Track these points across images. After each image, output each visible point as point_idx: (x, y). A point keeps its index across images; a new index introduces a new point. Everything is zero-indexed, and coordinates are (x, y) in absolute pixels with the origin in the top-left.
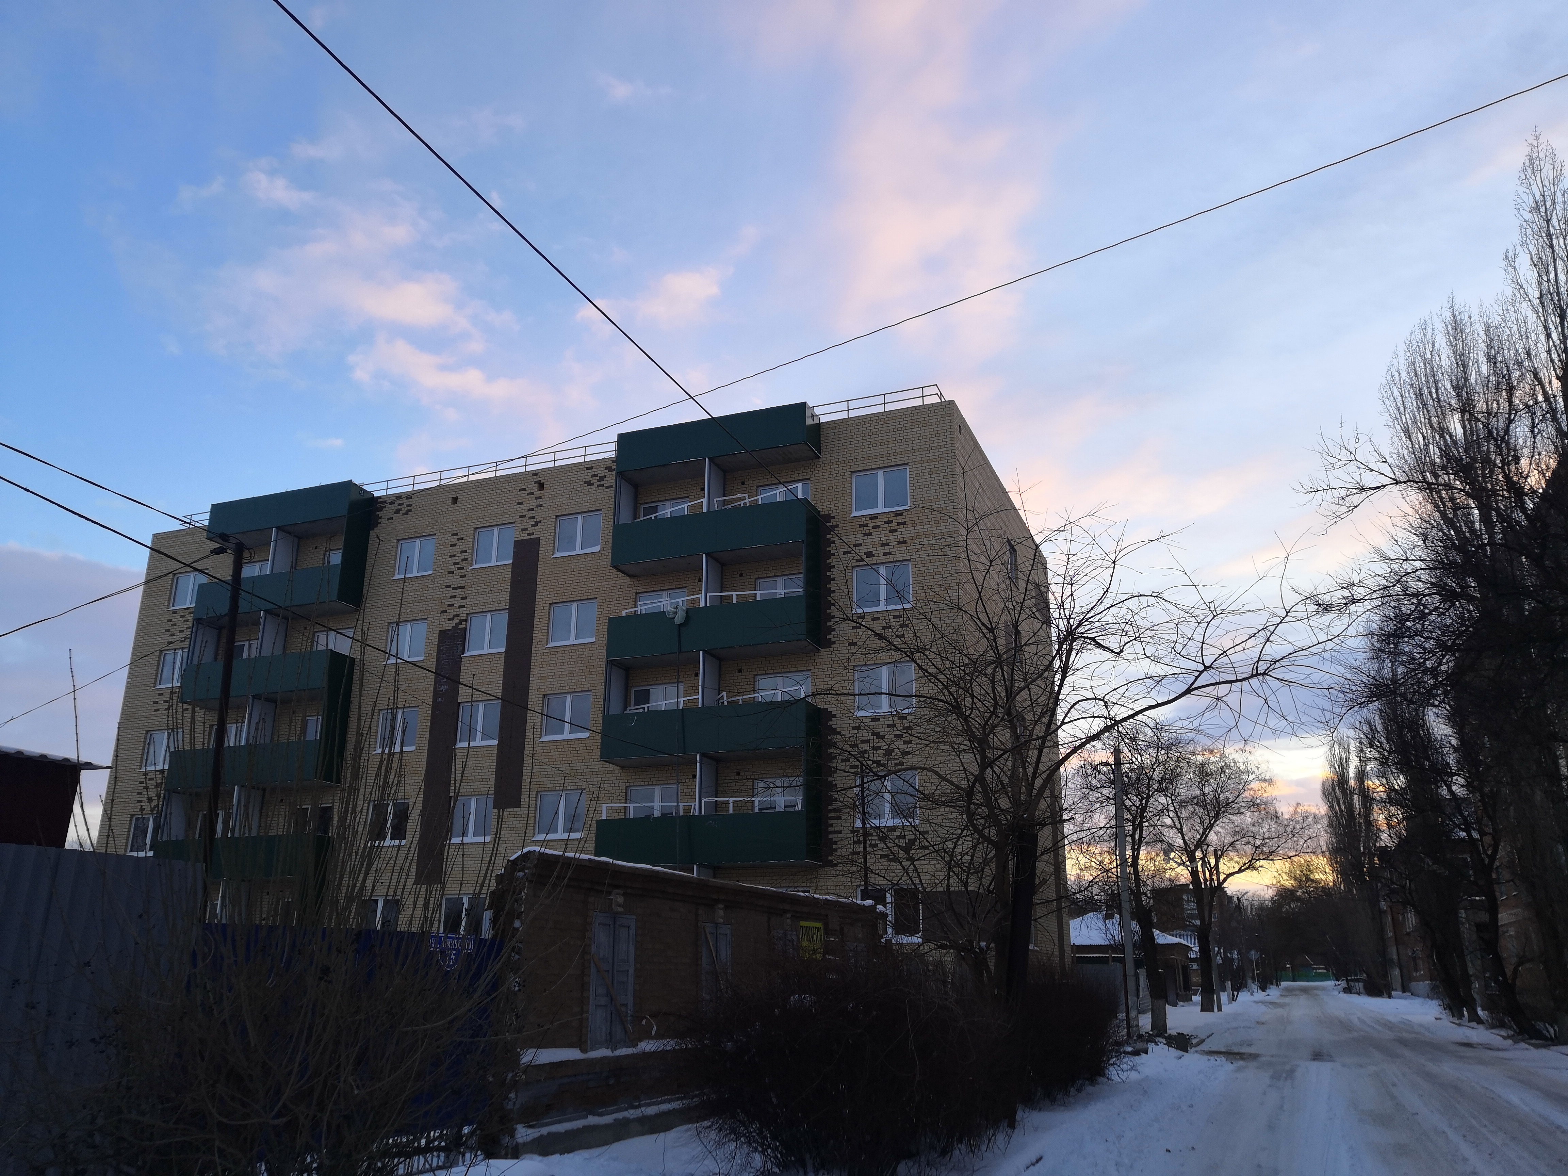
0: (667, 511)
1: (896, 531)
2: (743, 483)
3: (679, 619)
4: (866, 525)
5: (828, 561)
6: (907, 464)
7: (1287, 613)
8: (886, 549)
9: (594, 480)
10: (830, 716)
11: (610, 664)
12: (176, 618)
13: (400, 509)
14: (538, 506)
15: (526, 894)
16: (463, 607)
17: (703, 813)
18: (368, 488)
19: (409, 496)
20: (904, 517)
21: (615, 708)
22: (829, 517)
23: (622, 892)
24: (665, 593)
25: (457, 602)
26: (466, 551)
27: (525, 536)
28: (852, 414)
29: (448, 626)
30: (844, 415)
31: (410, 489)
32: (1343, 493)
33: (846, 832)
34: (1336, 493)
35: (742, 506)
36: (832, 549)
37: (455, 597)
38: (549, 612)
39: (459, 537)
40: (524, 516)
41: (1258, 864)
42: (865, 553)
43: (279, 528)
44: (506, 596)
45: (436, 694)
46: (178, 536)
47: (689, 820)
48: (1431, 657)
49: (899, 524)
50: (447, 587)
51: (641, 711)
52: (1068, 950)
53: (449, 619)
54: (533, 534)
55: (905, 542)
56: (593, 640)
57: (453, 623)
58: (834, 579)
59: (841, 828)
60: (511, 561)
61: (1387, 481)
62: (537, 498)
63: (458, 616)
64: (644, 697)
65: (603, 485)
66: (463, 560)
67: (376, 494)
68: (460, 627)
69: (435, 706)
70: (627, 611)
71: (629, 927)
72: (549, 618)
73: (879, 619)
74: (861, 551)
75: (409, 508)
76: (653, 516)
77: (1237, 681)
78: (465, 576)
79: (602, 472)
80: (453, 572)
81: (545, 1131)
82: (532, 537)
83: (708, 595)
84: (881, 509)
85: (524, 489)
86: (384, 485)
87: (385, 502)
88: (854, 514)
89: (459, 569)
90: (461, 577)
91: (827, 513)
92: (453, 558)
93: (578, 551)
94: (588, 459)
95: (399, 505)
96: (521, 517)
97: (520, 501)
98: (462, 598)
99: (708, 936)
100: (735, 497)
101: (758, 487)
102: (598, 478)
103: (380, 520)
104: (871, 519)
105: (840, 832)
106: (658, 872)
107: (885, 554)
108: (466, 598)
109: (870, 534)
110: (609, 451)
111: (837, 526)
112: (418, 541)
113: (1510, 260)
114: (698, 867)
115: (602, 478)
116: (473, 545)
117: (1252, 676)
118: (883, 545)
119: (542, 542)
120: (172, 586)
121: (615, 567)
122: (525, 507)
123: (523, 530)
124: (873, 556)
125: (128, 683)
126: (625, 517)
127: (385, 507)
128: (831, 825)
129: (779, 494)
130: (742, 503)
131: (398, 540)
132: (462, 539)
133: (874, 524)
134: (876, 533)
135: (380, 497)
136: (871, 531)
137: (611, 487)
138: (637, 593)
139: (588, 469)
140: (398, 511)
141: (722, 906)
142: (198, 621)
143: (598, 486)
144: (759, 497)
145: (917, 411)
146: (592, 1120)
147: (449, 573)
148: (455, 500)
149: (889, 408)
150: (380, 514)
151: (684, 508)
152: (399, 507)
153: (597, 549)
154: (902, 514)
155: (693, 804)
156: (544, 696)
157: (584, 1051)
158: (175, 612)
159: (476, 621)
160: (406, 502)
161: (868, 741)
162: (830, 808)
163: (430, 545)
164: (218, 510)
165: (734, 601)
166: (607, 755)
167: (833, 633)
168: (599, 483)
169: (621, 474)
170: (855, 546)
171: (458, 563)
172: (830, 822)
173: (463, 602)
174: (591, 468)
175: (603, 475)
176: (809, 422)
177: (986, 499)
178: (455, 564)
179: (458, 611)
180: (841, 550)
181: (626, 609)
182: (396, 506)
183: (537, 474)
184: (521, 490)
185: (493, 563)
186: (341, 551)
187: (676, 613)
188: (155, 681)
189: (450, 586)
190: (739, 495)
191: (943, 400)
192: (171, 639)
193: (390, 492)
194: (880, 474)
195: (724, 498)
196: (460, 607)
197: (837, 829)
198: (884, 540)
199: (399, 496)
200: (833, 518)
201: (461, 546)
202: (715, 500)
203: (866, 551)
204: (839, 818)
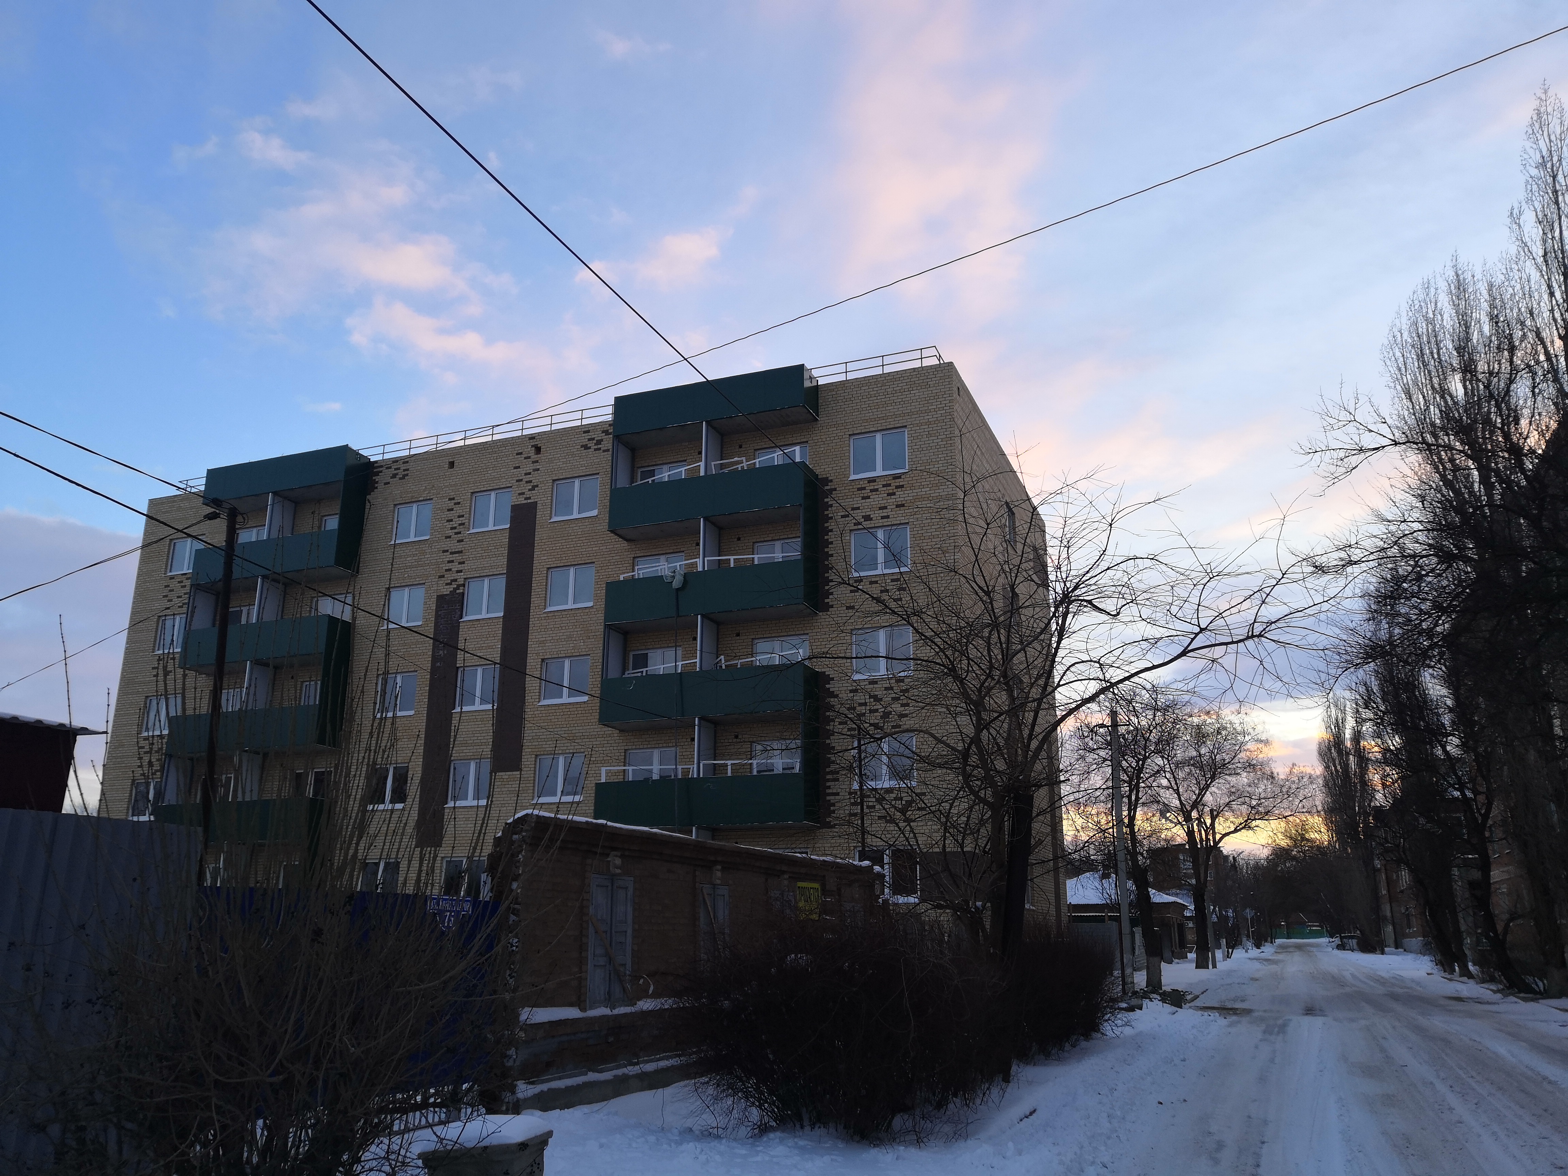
0: (665, 475)
1: (894, 494)
2: (741, 447)
3: (677, 583)
4: (864, 489)
5: (826, 525)
6: (906, 426)
7: (1283, 574)
8: (884, 513)
9: (591, 444)
10: (829, 679)
11: (608, 628)
12: (174, 584)
13: (397, 474)
14: (535, 470)
15: (523, 856)
16: (461, 571)
17: (701, 776)
18: (364, 453)
19: (405, 460)
20: (902, 480)
21: (614, 673)
22: (826, 481)
23: (619, 854)
24: (663, 558)
25: (455, 567)
26: (463, 516)
27: (522, 500)
28: (851, 376)
29: (447, 590)
30: (842, 378)
31: (406, 453)
32: (1342, 454)
33: (843, 794)
34: (1335, 454)
35: (740, 469)
36: (829, 513)
37: (452, 561)
38: (547, 577)
39: (456, 501)
40: (521, 480)
41: (1254, 823)
42: (863, 517)
43: (275, 494)
44: (504, 561)
45: (435, 659)
46: (174, 501)
47: (687, 782)
48: (1427, 618)
49: (897, 487)
50: (444, 551)
51: (639, 674)
52: (1064, 909)
53: (447, 584)
54: (529, 498)
55: (903, 505)
56: (591, 604)
57: (451, 588)
58: (832, 543)
59: (839, 790)
60: (508, 526)
61: (1387, 442)
62: (533, 462)
63: (455, 580)
64: (642, 661)
65: (600, 449)
66: (460, 525)
67: (373, 459)
68: (458, 591)
69: (433, 671)
70: (625, 575)
71: (626, 888)
72: (547, 583)
73: (876, 582)
74: (858, 515)
75: (406, 472)
76: (650, 480)
77: (1232, 643)
78: (462, 541)
79: (598, 436)
80: (450, 537)
81: (544, 1087)
82: (529, 501)
83: (706, 559)
84: (879, 472)
85: (521, 453)
86: (380, 450)
87: (382, 466)
88: (852, 477)
89: (456, 533)
90: (459, 541)
91: (825, 476)
92: (451, 523)
93: (575, 515)
94: (585, 422)
95: (396, 469)
96: (517, 481)
97: (517, 465)
98: (460, 563)
99: (706, 896)
100: (732, 460)
101: (755, 450)
102: (595, 442)
103: (376, 485)
104: (869, 482)
105: (837, 794)
106: (655, 834)
107: (883, 518)
108: (463, 563)
109: (868, 497)
110: (606, 414)
111: (835, 489)
112: (415, 506)
113: (1515, 218)
114: (697, 829)
115: (599, 442)
116: (470, 509)
117: (1248, 638)
118: (880, 508)
119: (539, 506)
120: (169, 552)
121: (612, 532)
122: (522, 471)
123: (520, 494)
124: (871, 519)
125: (127, 649)
126: (623, 482)
127: (381, 472)
128: (829, 787)
129: (776, 457)
130: (739, 466)
131: (395, 505)
132: (459, 503)
133: (872, 488)
134: (874, 496)
135: (376, 462)
136: (869, 494)
137: (608, 450)
138: (634, 558)
139: (585, 432)
140: (394, 476)
141: (719, 867)
142: (197, 587)
143: (595, 450)
144: (757, 461)
145: (915, 373)
146: (592, 1076)
147: (447, 537)
148: (452, 465)
149: (887, 370)
150: (377, 478)
151: (682, 471)
152: (396, 472)
153: (595, 513)
154: (900, 477)
155: (691, 767)
156: (543, 660)
157: (583, 1010)
158: (172, 578)
159: (473, 586)
160: (403, 467)
161: (865, 704)
162: (827, 770)
163: (427, 509)
164: (214, 475)
165: (732, 565)
166: (605, 719)
167: (831, 597)
168: (596, 447)
169: (618, 438)
170: (853, 509)
171: (455, 528)
172: (828, 784)
173: (460, 567)
174: (588, 432)
175: (600, 438)
176: (807, 384)
177: (984, 462)
178: (452, 528)
179: (455, 576)
180: (839, 514)
181: (624, 573)
182: (392, 471)
183: (534, 438)
184: (517, 454)
185: (491, 527)
186: (337, 516)
187: (674, 577)
188: (154, 647)
189: (447, 551)
190: (736, 459)
191: (942, 362)
192: (168, 604)
193: (387, 456)
194: (879, 437)
195: (722, 462)
196: (458, 572)
197: (835, 791)
198: (883, 503)
199: (395, 461)
200: (831, 481)
201: (458, 510)
202: (713, 463)
203: (864, 514)
204: (838, 780)
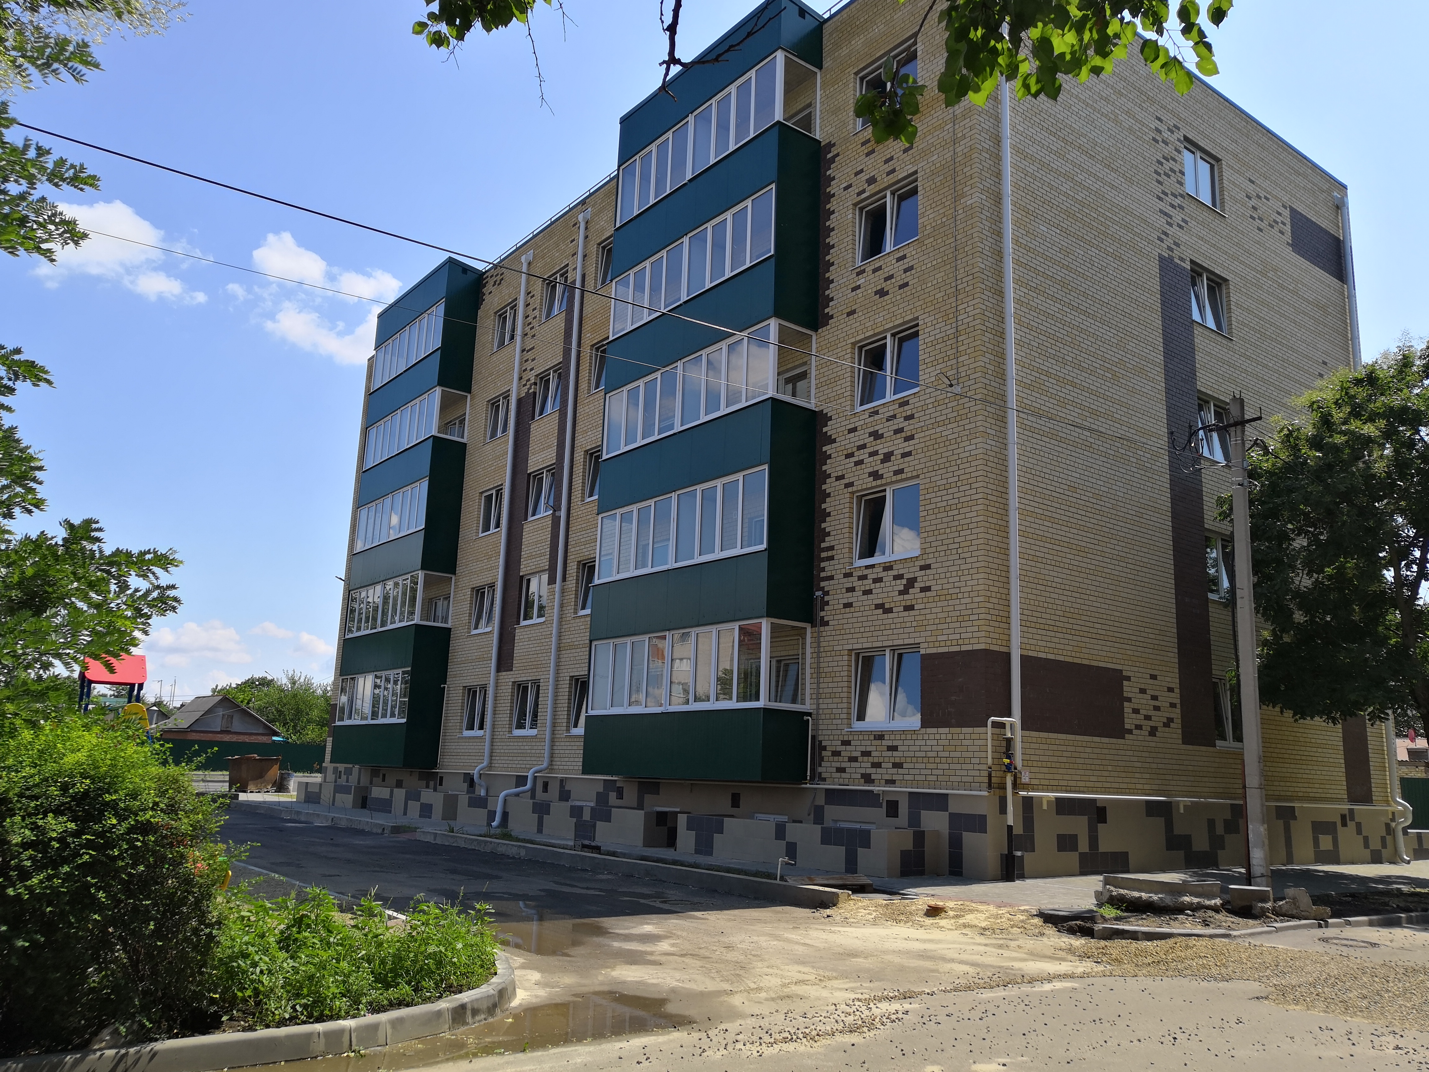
4: (869, 141)
8: (890, 166)
10: (826, 419)
13: (497, 281)
22: (828, 147)
25: (529, 365)
26: (535, 309)
29: (523, 392)
36: (831, 189)
37: (527, 360)
38: (591, 356)
39: (532, 294)
40: (575, 253)
42: (867, 181)
44: (561, 348)
53: (524, 386)
57: (526, 389)
58: (833, 229)
59: (834, 573)
60: (565, 308)
63: (529, 380)
66: (534, 319)
68: (530, 391)
69: (513, 481)
72: (591, 363)
73: (880, 268)
74: (863, 179)
75: (502, 277)
78: (534, 335)
80: (527, 334)
88: (856, 130)
89: (531, 329)
90: (532, 337)
91: (826, 141)
92: (528, 319)
95: (496, 276)
96: (573, 255)
97: (573, 238)
98: (532, 360)
103: (484, 298)
105: (831, 578)
107: (888, 174)
108: (535, 359)
109: (873, 151)
111: (838, 155)
112: (508, 310)
116: (542, 299)
118: (886, 161)
122: (576, 243)
123: (574, 270)
124: (876, 181)
127: (487, 280)
128: (823, 569)
131: (495, 313)
132: (534, 296)
135: (483, 271)
140: (495, 283)
142: (368, 429)
150: (485, 289)
156: (586, 452)
160: (500, 272)
161: (864, 446)
170: (856, 174)
171: (530, 323)
172: (822, 565)
178: (528, 325)
179: (529, 375)
180: (841, 187)
182: (494, 279)
183: (585, 203)
184: (573, 226)
185: (555, 314)
189: (525, 350)
197: (829, 574)
199: (496, 267)
200: (834, 145)
201: (533, 304)
203: (868, 177)
204: (832, 558)
